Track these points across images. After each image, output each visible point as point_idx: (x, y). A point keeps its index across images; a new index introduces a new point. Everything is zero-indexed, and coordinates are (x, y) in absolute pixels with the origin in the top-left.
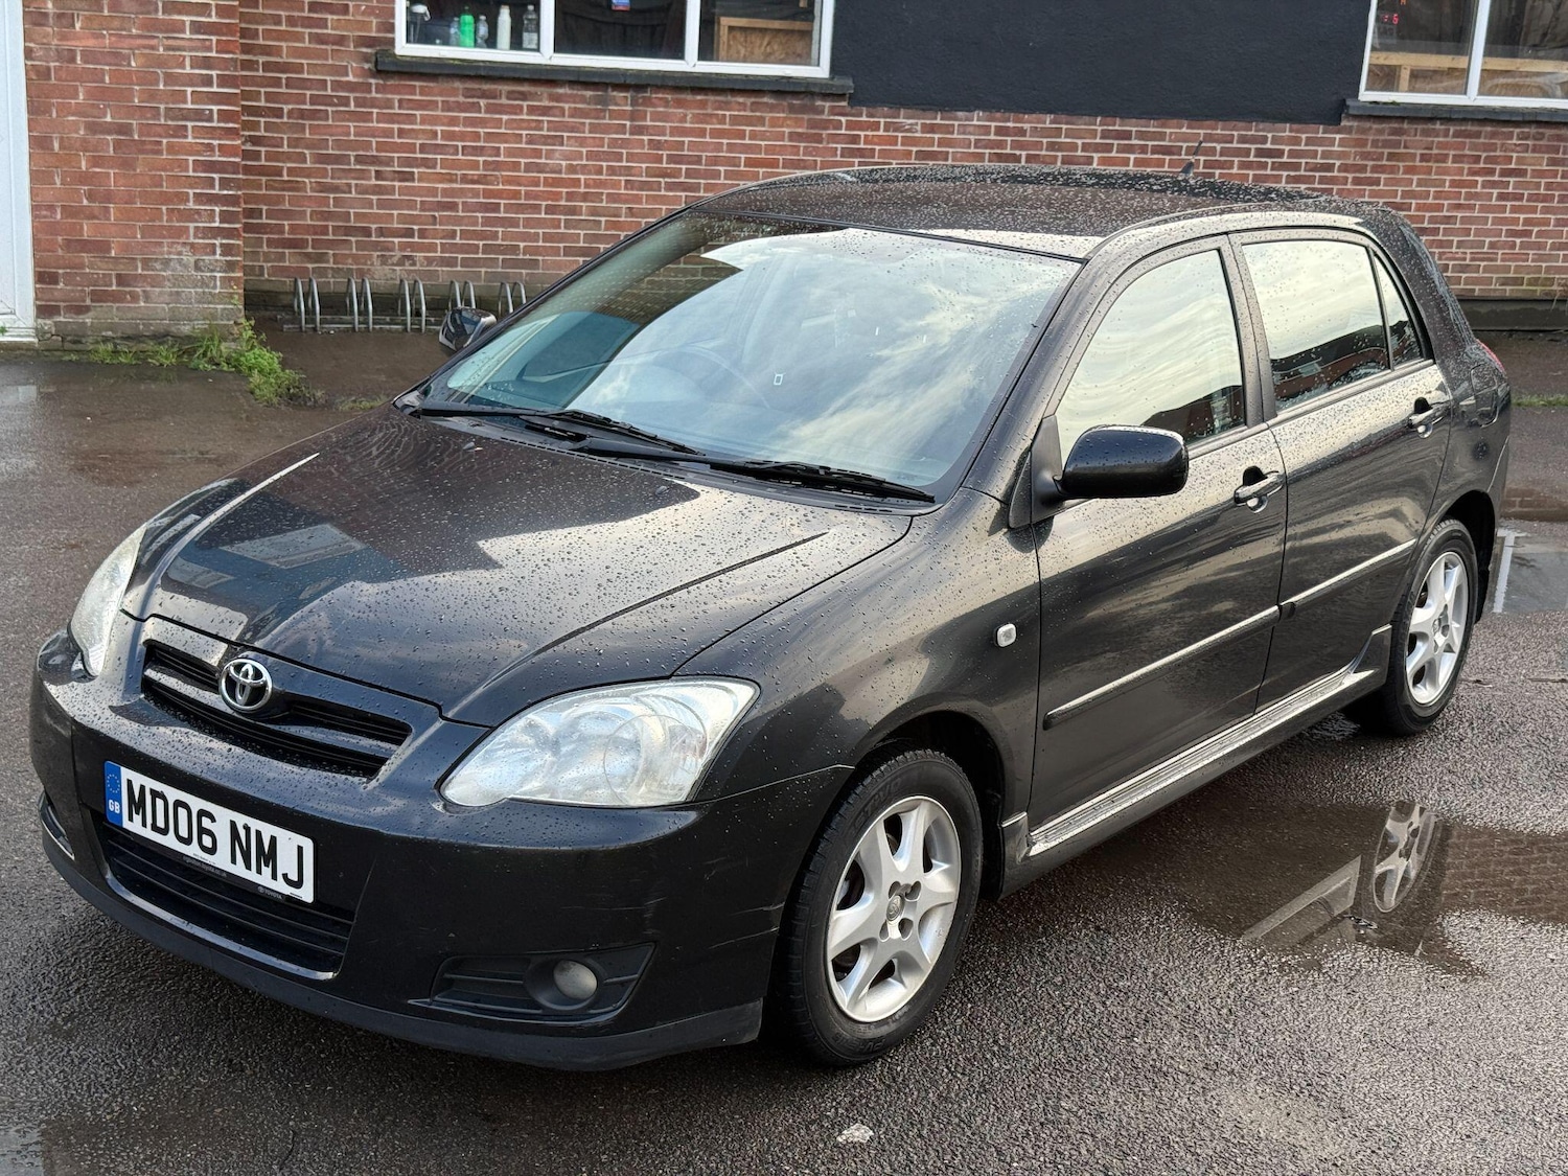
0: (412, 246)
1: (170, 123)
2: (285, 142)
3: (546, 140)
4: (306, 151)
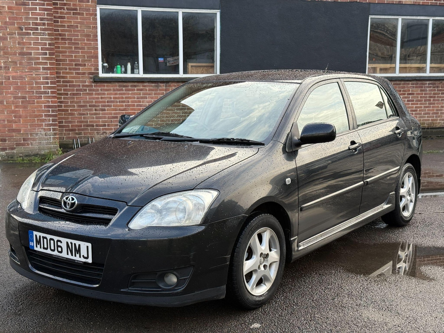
0: (106, 129)
1: (37, 95)
2: (69, 102)
3: (142, 98)
4: (75, 104)
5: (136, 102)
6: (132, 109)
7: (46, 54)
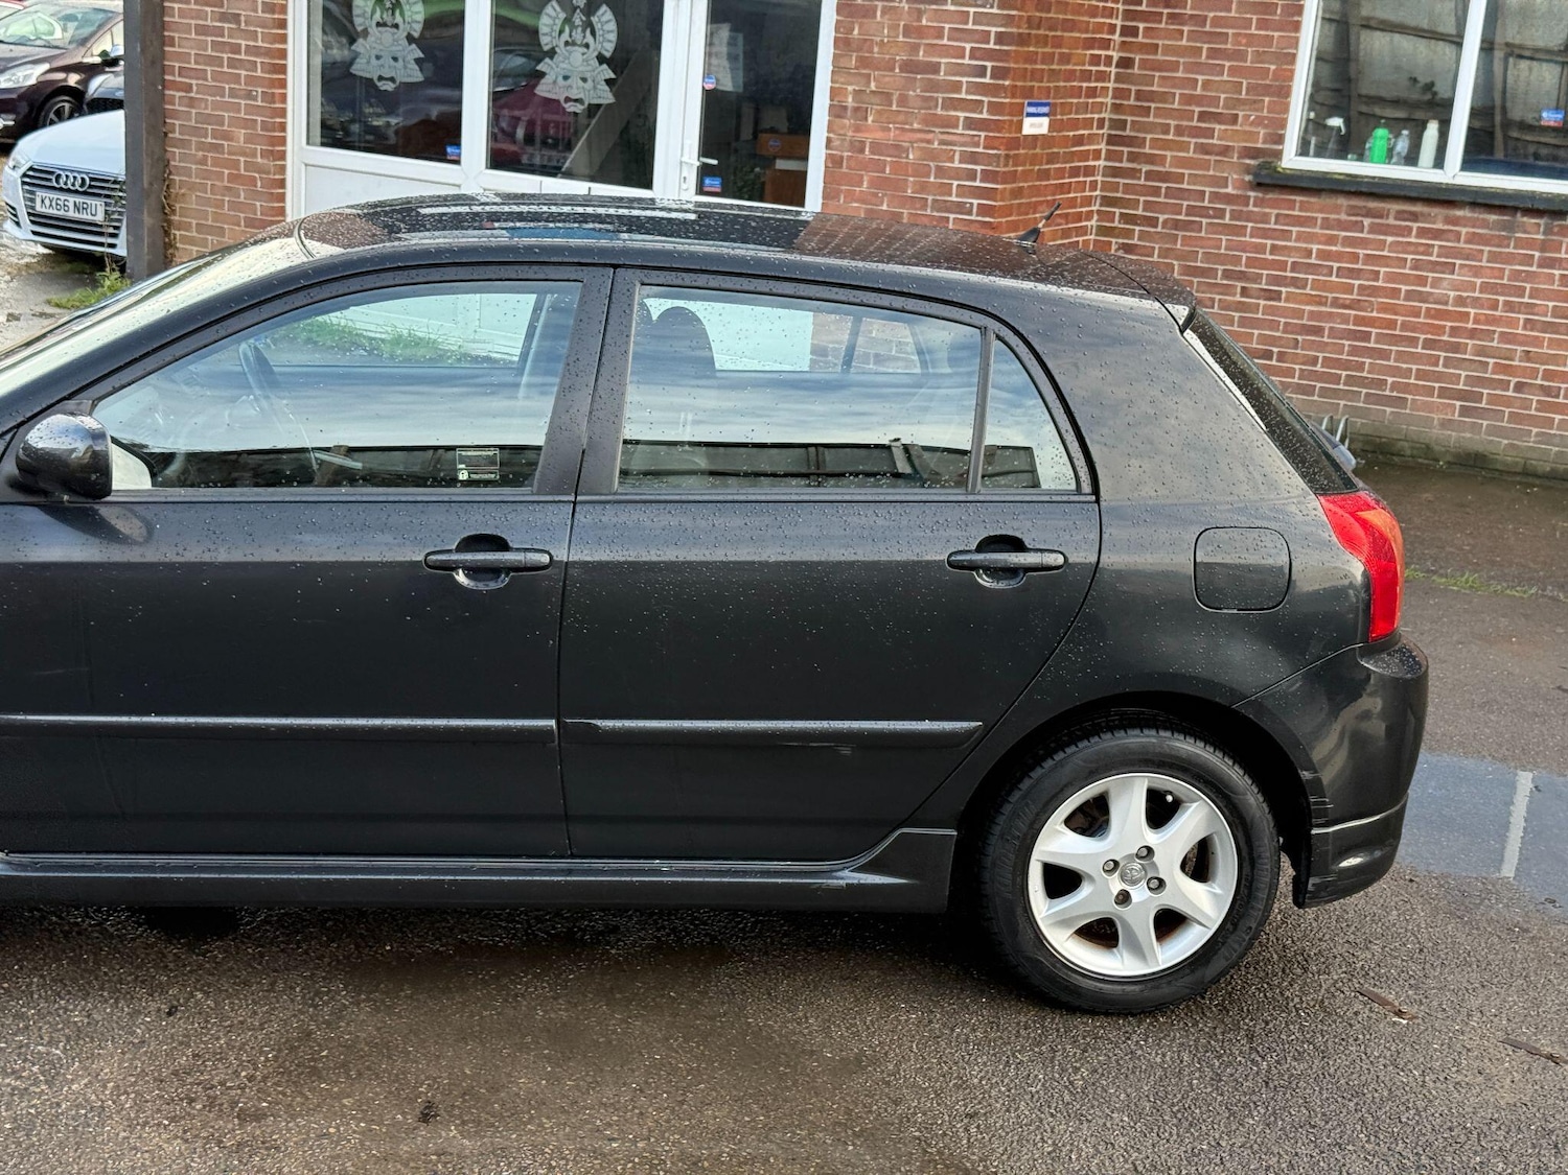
1: (935, 214)
2: (1156, 252)
3: (1434, 266)
4: (1175, 262)
5: (1404, 279)
6: (1384, 308)
7: (982, 71)
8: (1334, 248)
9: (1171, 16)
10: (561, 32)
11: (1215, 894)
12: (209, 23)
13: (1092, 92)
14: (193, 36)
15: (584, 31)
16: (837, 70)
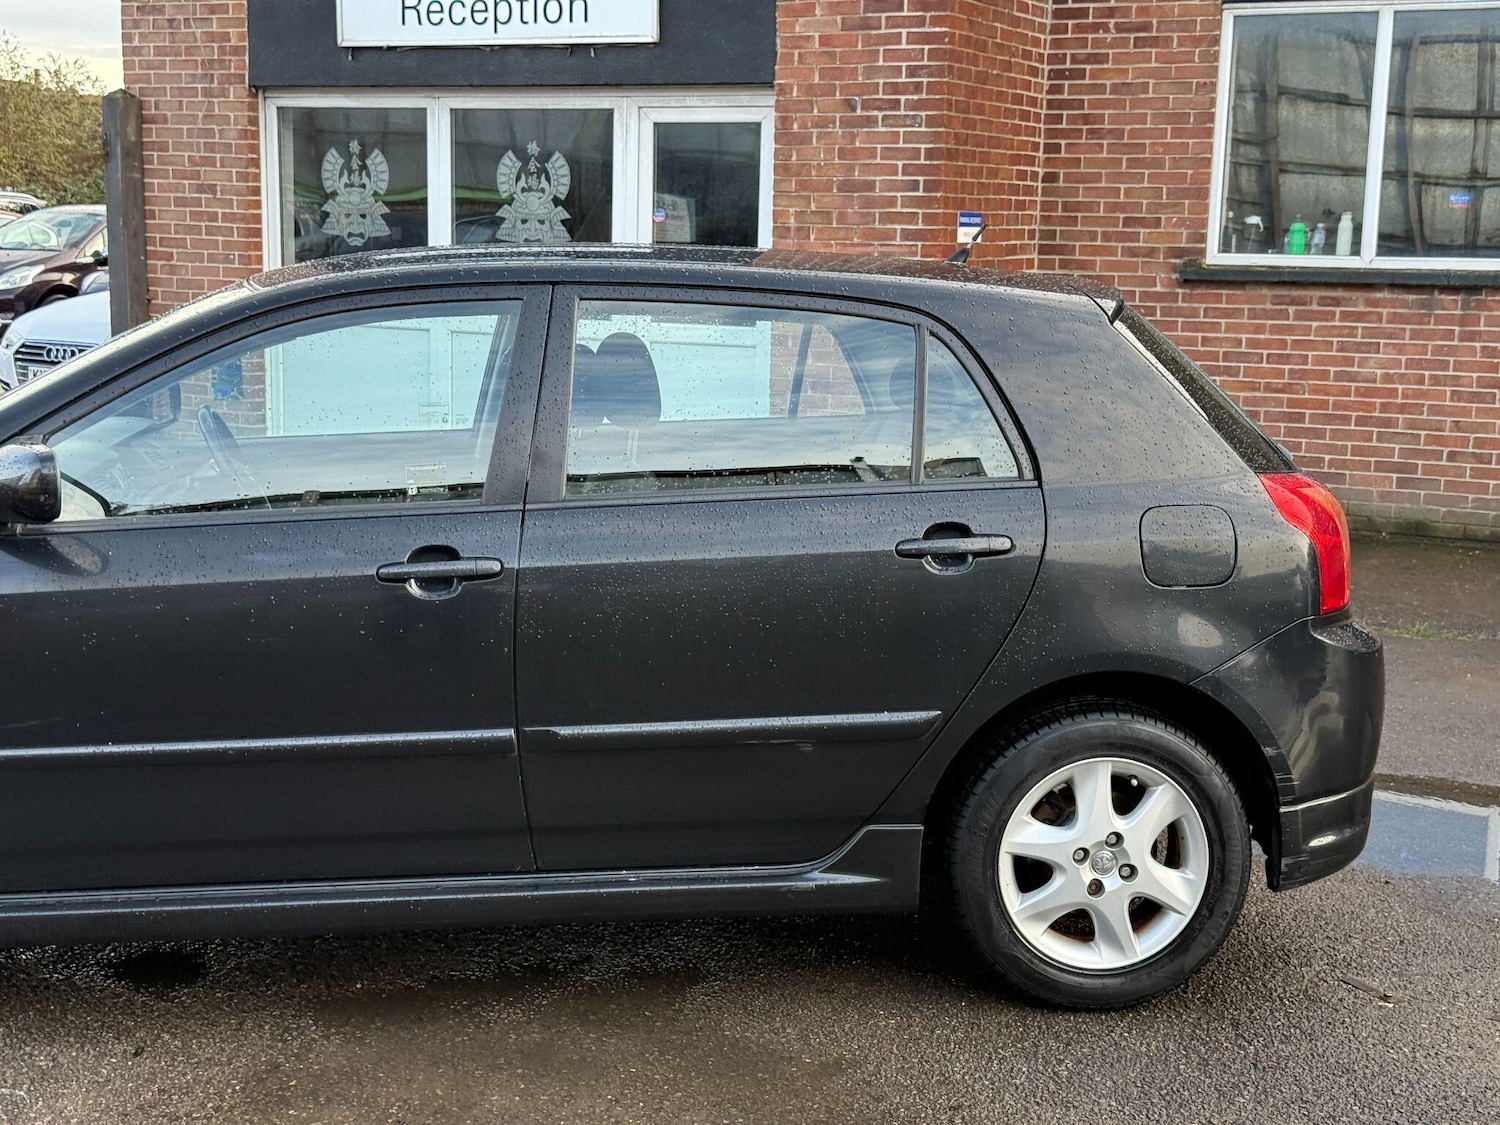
3: (1360, 347)
6: (1316, 390)
7: (915, 186)
8: (1262, 336)
9: (1091, 132)
10: (518, 178)
11: (1188, 880)
12: (187, 195)
13: (1021, 205)
14: (173, 208)
15: (539, 178)
16: (779, 194)
